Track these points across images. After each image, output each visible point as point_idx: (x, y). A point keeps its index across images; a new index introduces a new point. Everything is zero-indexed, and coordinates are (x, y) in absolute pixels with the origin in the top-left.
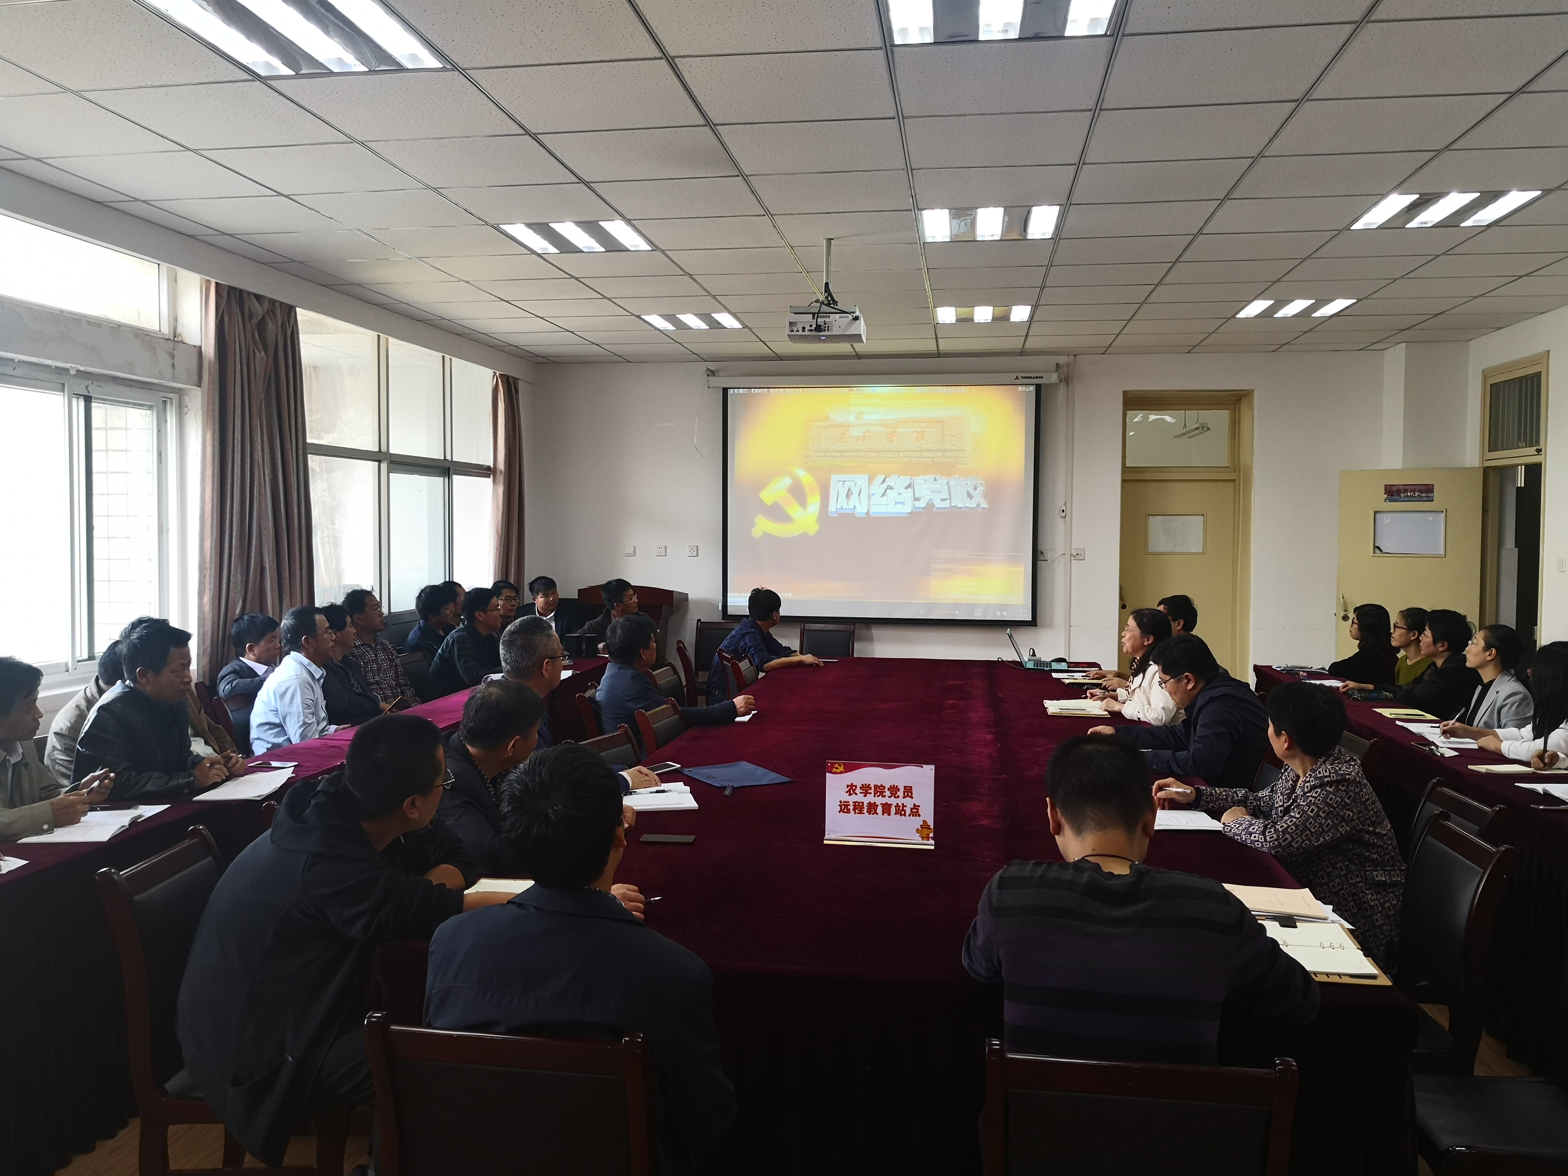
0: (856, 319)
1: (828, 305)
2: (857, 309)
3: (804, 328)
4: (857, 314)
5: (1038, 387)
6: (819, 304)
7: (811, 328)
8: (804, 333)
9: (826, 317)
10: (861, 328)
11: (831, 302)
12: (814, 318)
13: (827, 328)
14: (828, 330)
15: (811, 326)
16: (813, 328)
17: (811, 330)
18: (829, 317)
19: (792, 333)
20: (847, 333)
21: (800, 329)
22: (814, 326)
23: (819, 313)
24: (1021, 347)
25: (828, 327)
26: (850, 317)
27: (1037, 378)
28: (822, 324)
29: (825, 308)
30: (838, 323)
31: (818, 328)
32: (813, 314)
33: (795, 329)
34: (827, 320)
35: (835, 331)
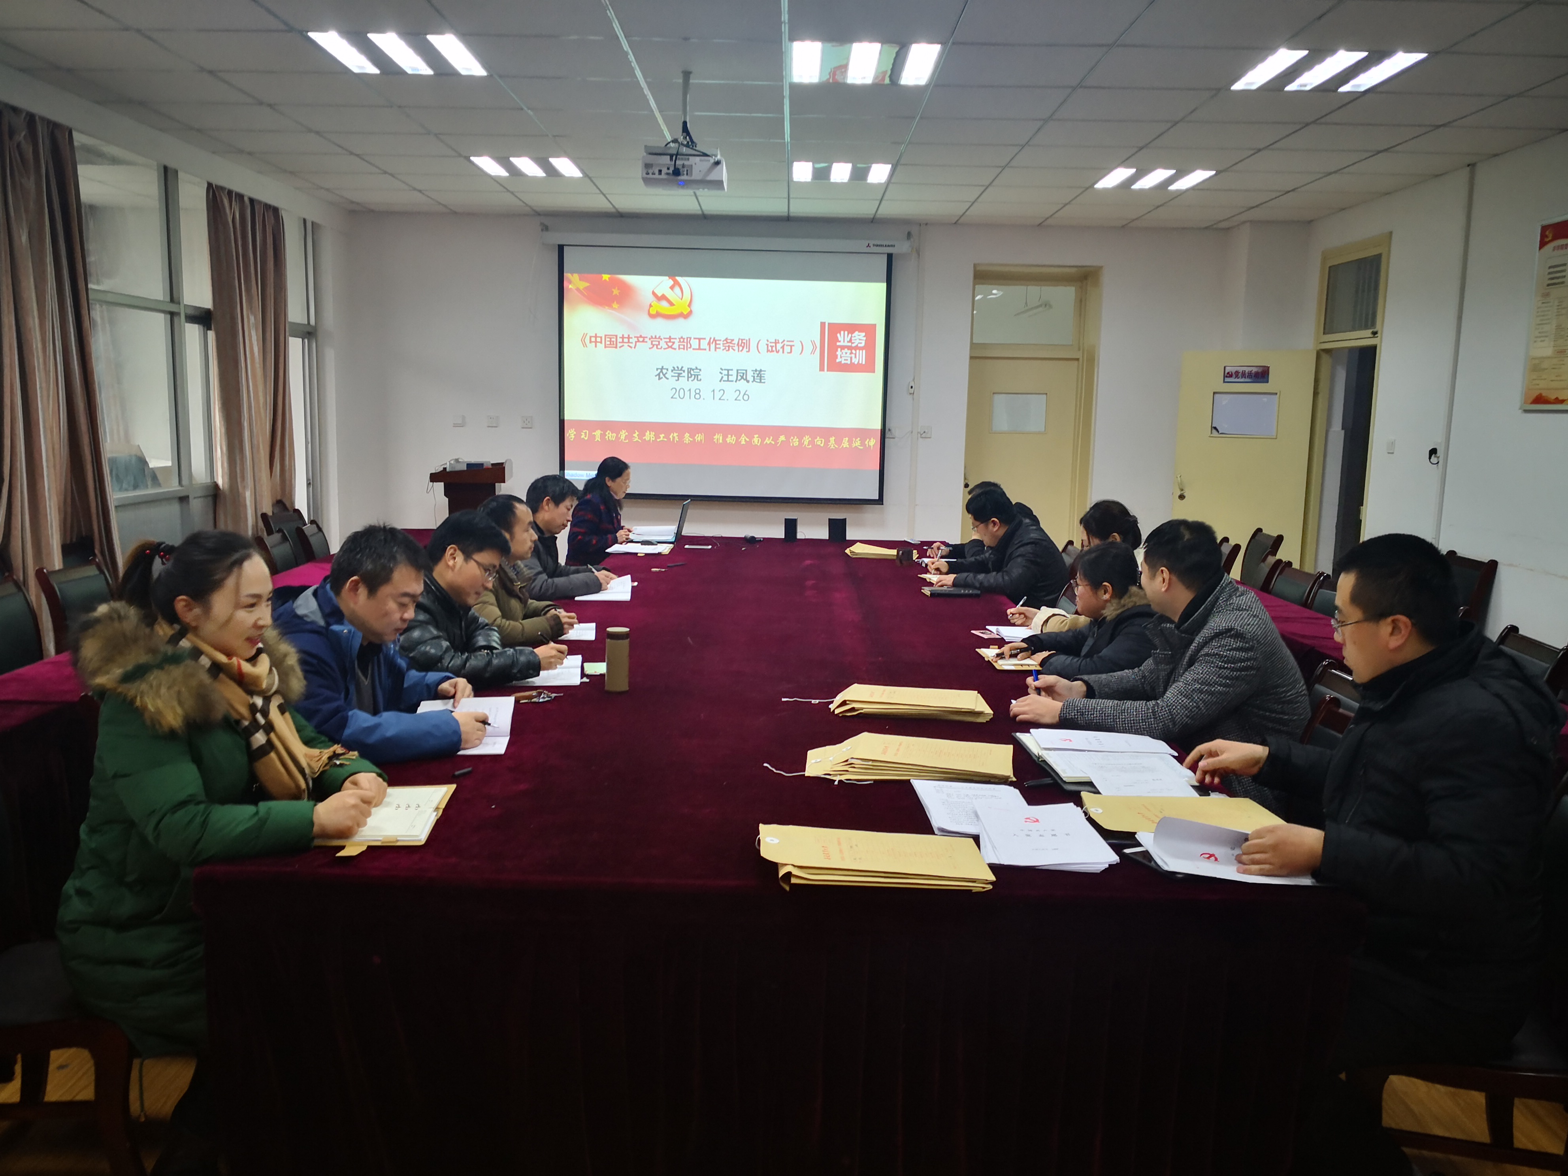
0: (718, 163)
1: (687, 146)
2: (719, 152)
3: (660, 171)
4: (719, 157)
5: (890, 257)
6: (677, 145)
7: (668, 171)
8: (660, 177)
9: (685, 160)
10: (723, 173)
11: (690, 143)
12: (671, 159)
13: (685, 173)
14: (687, 174)
15: (668, 169)
16: (671, 171)
17: (668, 174)
18: (688, 159)
19: (648, 176)
20: (709, 178)
21: (657, 172)
22: (672, 169)
23: (677, 155)
24: (874, 212)
25: (687, 171)
26: (712, 160)
27: (889, 246)
28: (680, 167)
29: (684, 150)
30: (699, 166)
31: (677, 172)
32: (671, 156)
33: (650, 171)
34: (686, 163)
35: (696, 175)
